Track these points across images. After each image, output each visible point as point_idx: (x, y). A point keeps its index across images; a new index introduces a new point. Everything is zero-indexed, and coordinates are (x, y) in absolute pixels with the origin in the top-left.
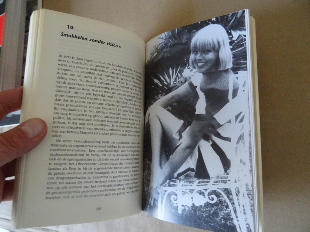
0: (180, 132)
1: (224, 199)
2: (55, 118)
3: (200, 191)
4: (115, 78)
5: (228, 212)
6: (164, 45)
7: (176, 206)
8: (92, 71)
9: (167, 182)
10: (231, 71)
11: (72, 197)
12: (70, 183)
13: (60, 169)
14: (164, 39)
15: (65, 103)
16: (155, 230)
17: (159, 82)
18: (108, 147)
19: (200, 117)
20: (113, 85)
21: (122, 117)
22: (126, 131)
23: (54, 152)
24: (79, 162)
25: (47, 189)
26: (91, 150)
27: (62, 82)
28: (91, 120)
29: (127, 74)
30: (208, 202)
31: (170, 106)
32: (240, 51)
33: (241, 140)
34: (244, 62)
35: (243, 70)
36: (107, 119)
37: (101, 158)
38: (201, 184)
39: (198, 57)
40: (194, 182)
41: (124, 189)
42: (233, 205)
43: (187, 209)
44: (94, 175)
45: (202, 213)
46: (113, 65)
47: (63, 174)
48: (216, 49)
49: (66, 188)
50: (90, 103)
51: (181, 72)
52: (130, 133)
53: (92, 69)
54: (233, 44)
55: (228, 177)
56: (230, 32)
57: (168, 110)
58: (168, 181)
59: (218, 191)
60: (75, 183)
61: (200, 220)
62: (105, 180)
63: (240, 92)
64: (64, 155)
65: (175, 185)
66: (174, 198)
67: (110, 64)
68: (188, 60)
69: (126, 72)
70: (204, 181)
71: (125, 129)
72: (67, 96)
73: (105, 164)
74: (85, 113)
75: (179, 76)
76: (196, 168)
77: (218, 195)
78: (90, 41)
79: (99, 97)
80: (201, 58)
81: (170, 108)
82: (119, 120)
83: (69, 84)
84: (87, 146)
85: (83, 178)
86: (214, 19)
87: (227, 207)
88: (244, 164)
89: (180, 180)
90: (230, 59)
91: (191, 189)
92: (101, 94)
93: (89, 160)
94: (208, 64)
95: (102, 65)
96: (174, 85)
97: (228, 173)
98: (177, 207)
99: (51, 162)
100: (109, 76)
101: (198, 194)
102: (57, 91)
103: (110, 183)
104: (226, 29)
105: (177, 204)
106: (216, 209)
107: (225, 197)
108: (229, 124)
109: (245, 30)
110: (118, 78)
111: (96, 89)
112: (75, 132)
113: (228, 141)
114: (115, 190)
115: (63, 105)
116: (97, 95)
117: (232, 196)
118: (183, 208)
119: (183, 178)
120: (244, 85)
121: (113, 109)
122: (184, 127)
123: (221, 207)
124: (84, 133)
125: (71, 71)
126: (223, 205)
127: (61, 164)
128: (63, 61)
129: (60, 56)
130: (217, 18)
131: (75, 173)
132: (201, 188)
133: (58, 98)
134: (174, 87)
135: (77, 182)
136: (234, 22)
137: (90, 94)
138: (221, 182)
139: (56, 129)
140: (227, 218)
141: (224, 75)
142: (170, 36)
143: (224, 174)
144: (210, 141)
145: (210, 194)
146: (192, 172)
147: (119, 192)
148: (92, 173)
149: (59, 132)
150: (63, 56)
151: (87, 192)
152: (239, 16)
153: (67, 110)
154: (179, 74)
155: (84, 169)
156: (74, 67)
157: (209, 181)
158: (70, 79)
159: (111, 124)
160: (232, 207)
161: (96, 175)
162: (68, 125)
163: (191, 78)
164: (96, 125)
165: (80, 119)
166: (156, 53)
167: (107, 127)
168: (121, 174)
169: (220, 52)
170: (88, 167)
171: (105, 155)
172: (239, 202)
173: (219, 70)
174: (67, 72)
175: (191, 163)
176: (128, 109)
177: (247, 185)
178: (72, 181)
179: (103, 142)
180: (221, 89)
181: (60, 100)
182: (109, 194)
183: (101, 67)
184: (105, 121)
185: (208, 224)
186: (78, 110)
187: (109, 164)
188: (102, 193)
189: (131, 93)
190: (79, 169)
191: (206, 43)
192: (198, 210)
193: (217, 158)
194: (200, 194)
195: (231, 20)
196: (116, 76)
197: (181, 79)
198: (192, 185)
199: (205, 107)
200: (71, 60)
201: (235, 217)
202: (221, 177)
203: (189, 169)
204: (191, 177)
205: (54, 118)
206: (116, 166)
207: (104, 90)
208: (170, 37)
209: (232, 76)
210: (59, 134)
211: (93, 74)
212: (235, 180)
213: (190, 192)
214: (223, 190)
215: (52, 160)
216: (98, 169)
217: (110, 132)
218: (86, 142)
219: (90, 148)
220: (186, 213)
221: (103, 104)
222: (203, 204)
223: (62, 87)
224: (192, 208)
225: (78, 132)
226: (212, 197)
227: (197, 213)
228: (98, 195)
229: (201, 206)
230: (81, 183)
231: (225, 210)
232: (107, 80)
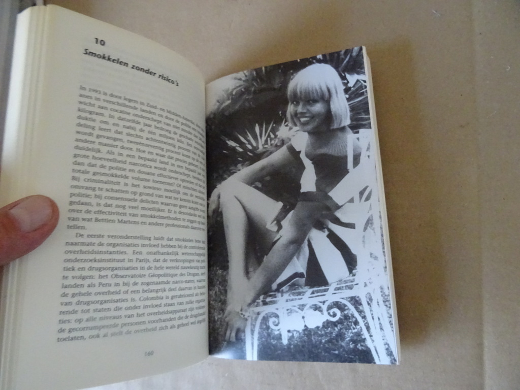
0: (278, 221)
1: (351, 312)
2: (74, 195)
3: (315, 305)
4: (172, 132)
5: (358, 331)
6: (243, 90)
7: (277, 334)
8: (137, 119)
9: (260, 299)
10: (349, 129)
11: (105, 336)
12: (100, 311)
13: (82, 286)
14: (244, 81)
15: (92, 170)
16: (222, 387)
17: (238, 145)
18: (163, 246)
19: (308, 196)
20: (169, 144)
21: (182, 198)
22: (188, 220)
23: (72, 256)
24: (116, 272)
25: (60, 323)
26: (136, 252)
27: (85, 134)
28: (135, 200)
29: (187, 129)
30: (327, 320)
31: (260, 181)
32: (361, 101)
33: (370, 225)
34: (367, 116)
35: (365, 128)
36: (160, 200)
37: (153, 265)
38: (316, 294)
39: (300, 109)
40: (305, 292)
41: (187, 317)
42: (364, 319)
43: (296, 335)
44: (141, 294)
45: (320, 338)
46: (169, 112)
47: (89, 294)
48: (325, 98)
49: (94, 319)
50: (133, 171)
51: (274, 131)
52: (195, 225)
53: (136, 115)
54: (349, 92)
55: (354, 279)
56: (343, 75)
57: (256, 188)
58: (262, 297)
59: (341, 302)
60: (109, 309)
61: (319, 349)
62: (159, 303)
63: (363, 159)
64: (91, 261)
65: (274, 301)
66: (274, 322)
67: (163, 110)
68: (284, 113)
69: (186, 125)
70: (320, 290)
71: (187, 217)
72: (94, 158)
73: (159, 276)
74: (125, 189)
75: (272, 136)
76: (307, 272)
77: (341, 307)
78: (132, 68)
79: (148, 163)
80: (305, 111)
81: (260, 185)
82: (179, 203)
83: (98, 137)
84: (129, 245)
85: (123, 300)
86: (319, 56)
87: (356, 323)
88: (376, 258)
89: (282, 292)
90: (347, 113)
91: (301, 303)
92: (150, 157)
93: (133, 268)
94: (315, 120)
95: (153, 110)
96: (265, 150)
97: (354, 273)
98: (280, 335)
99: (67, 273)
100: (162, 129)
101: (312, 311)
102: (77, 147)
103: (166, 309)
104: (338, 71)
105: (280, 330)
106: (341, 329)
107: (352, 310)
108: (351, 204)
109: (364, 73)
110: (175, 133)
111: (142, 148)
112: (108, 221)
113: (351, 228)
114: (174, 319)
115: (88, 172)
116: (145, 159)
117: (363, 307)
118: (290, 334)
119: (287, 290)
120: (368, 149)
121: (169, 184)
122: (284, 212)
123: (348, 325)
124: (125, 222)
125: (102, 115)
126: (350, 322)
127: (84, 278)
128: (87, 97)
129: (83, 88)
130: (324, 56)
131: (109, 293)
132: (316, 301)
133: (80, 160)
134: (264, 152)
135: (112, 309)
136: (348, 62)
137: (134, 157)
138: (344, 288)
139: (75, 215)
140: (357, 339)
141: (340, 134)
142: (253, 77)
143: (349, 277)
144: (326, 229)
145: (330, 308)
146: (301, 279)
147: (180, 322)
148: (138, 292)
149: (81, 220)
150: (88, 89)
151: (130, 324)
152: (354, 54)
153: (95, 181)
154: (271, 134)
155: (125, 284)
156: (106, 108)
157: (328, 289)
158: (101, 129)
159: (166, 208)
160: (362, 322)
161: (146, 295)
162: (97, 209)
163: (290, 140)
164: (143, 208)
165: (117, 199)
166: (229, 99)
167: (161, 214)
168: (182, 293)
169: (331, 103)
170: (132, 281)
171: (158, 261)
172: (372, 314)
173: (332, 128)
174: (94, 117)
175: (299, 265)
176: (190, 185)
177: (382, 288)
178: (105, 306)
179: (156, 239)
180: (336, 155)
181: (82, 164)
182: (166, 326)
183: (150, 112)
184: (157, 203)
185: (329, 352)
186: (114, 183)
187: (165, 275)
188: (154, 325)
189: (193, 159)
190: (117, 285)
191: (310, 89)
192: (314, 335)
193: (337, 253)
194: (315, 309)
195: (345, 59)
196: (173, 130)
197: (275, 141)
198: (301, 299)
199: (315, 182)
200: (102, 97)
201: (369, 337)
202: (345, 281)
203: (297, 275)
204: (300, 286)
205: (72, 195)
206: (175, 279)
207: (155, 151)
208: (254, 79)
209: (350, 137)
210: (80, 223)
211: (138, 123)
212: (365, 283)
213: (299, 308)
214: (349, 299)
215: (68, 269)
216: (148, 284)
217: (165, 221)
218: (127, 237)
219: (134, 248)
220: (296, 342)
221: (153, 174)
222: (320, 325)
223: (86, 141)
224: (304, 332)
225: (113, 221)
226: (333, 312)
227: (313, 338)
228: (147, 330)
229: (318, 327)
230: (120, 309)
231: (354, 329)
232: (161, 135)
